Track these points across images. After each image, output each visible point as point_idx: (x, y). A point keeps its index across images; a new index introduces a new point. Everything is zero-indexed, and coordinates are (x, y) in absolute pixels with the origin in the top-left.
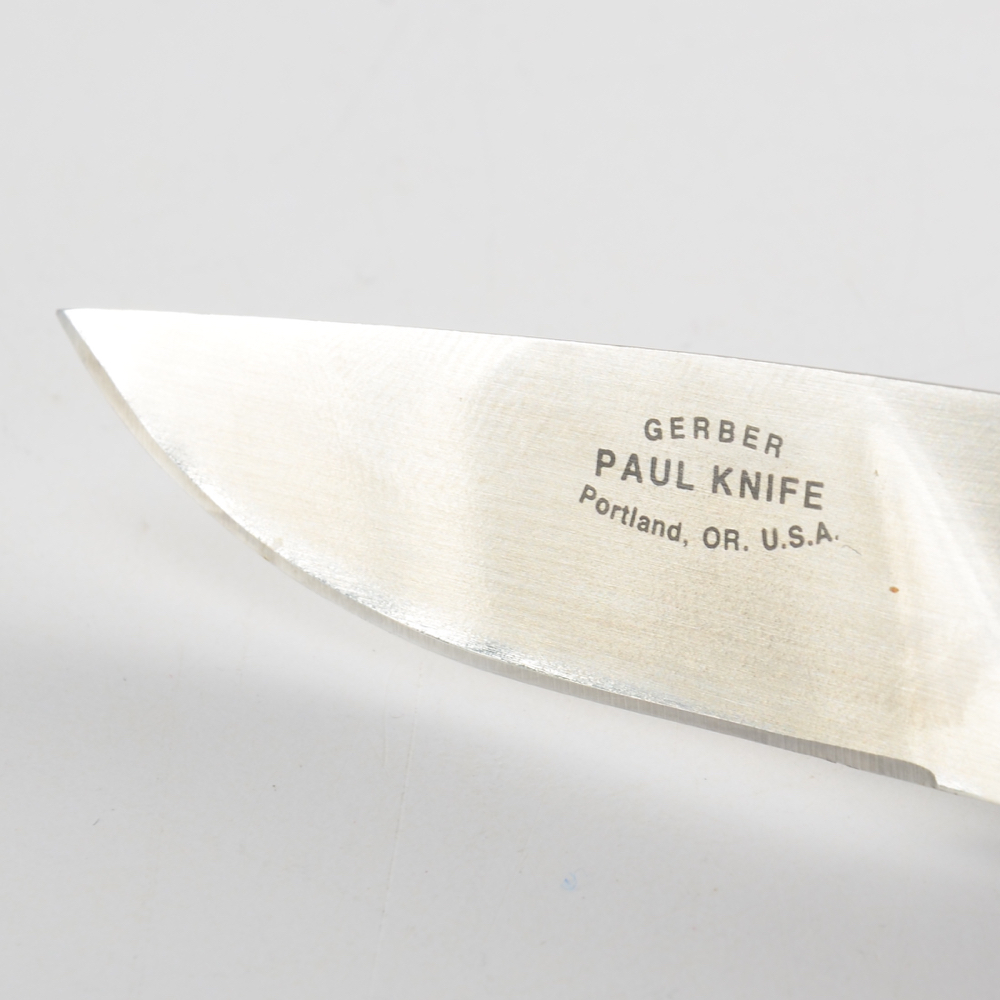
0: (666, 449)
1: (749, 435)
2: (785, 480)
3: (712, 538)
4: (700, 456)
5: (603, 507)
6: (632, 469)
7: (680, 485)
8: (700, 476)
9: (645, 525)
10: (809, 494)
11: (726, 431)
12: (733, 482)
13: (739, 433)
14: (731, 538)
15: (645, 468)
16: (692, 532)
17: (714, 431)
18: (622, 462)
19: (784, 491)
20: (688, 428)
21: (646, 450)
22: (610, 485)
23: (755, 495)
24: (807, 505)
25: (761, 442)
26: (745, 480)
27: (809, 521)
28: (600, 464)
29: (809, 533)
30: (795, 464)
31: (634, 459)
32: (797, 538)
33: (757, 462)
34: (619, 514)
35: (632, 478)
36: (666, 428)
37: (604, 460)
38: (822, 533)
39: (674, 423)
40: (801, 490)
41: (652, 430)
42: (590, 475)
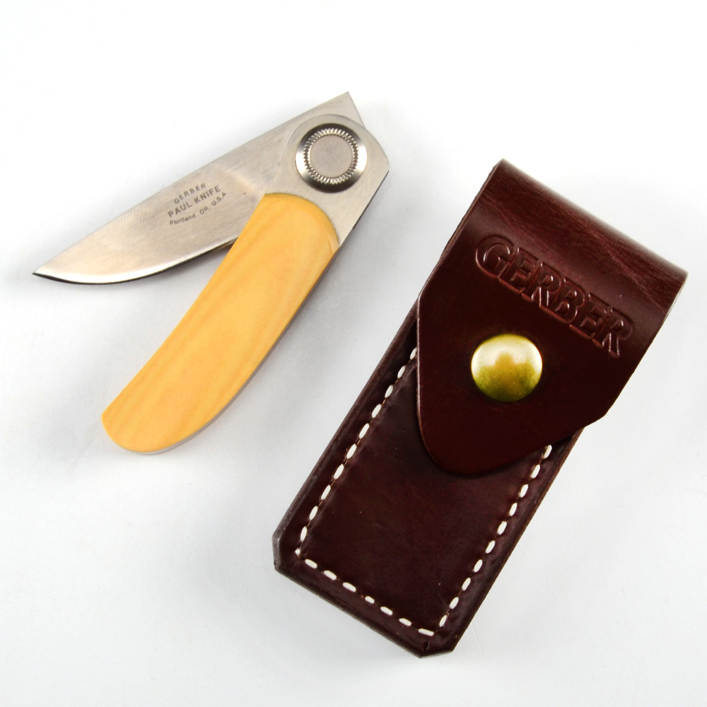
0: (181, 203)
1: (197, 188)
2: (210, 190)
3: (202, 212)
4: (189, 199)
5: (176, 222)
6: (177, 211)
7: (189, 207)
8: (192, 202)
9: (187, 219)
10: (216, 189)
11: (192, 191)
12: (200, 198)
13: (195, 189)
14: (206, 209)
15: (179, 209)
16: (197, 214)
17: (189, 192)
18: (174, 212)
19: (211, 193)
20: (184, 196)
21: (178, 206)
22: (175, 217)
23: (206, 198)
24: (217, 191)
25: (200, 188)
26: (202, 196)
27: (220, 195)
28: (170, 215)
29: (221, 196)
30: (210, 185)
31: (176, 209)
32: (219, 199)
33: (201, 192)
34: (180, 221)
35: (178, 213)
36: (179, 199)
37: (170, 214)
38: (224, 195)
39: (180, 197)
40: (214, 190)
41: (177, 201)
42: (169, 219)
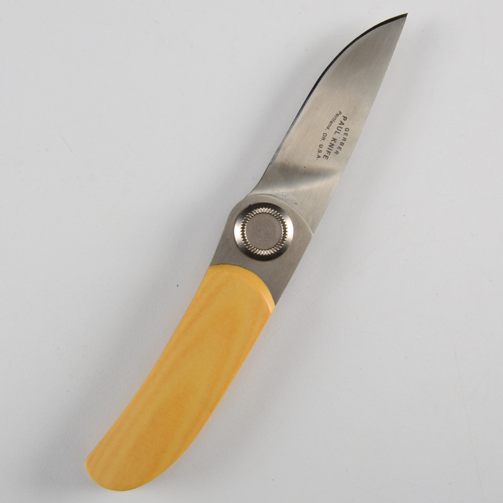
0: (343, 131)
1: (340, 148)
2: (330, 152)
3: (325, 135)
4: (340, 137)
5: (337, 115)
6: (342, 123)
7: (336, 132)
8: (336, 136)
9: (331, 122)
10: (326, 156)
11: (342, 144)
12: (333, 142)
13: (341, 146)
14: (324, 139)
15: (341, 126)
16: (327, 131)
17: (343, 142)
18: (343, 122)
19: (328, 152)
20: (345, 137)
21: (344, 127)
22: (340, 118)
23: (330, 146)
24: (325, 155)
25: (338, 150)
26: (333, 145)
27: (321, 155)
28: (345, 117)
29: (320, 154)
30: (331, 156)
31: (343, 124)
32: (320, 151)
33: (335, 148)
34: (335, 118)
35: (340, 122)
36: (346, 132)
37: (345, 118)
38: (319, 157)
39: (347, 134)
40: (327, 155)
41: (347, 129)
42: (343, 114)
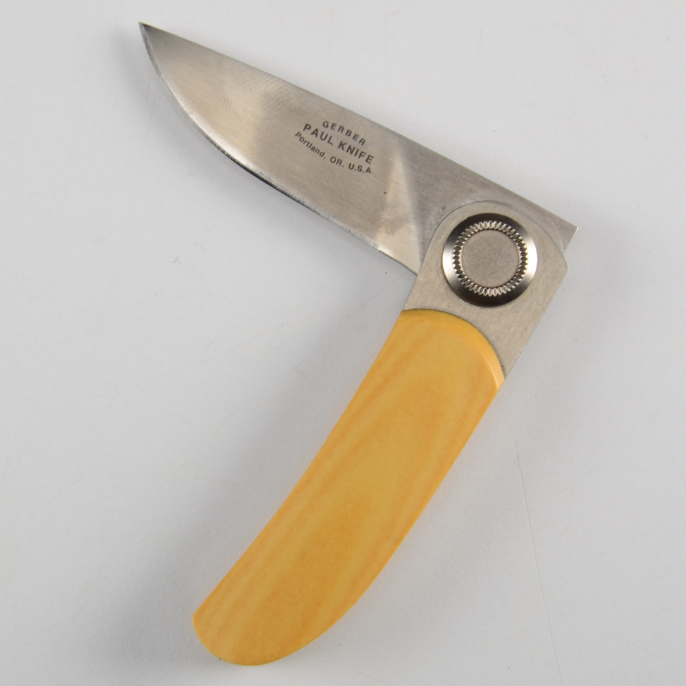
0: (328, 131)
1: (355, 137)
2: (362, 152)
3: (333, 160)
4: (338, 137)
5: (302, 139)
6: (315, 132)
7: (329, 142)
8: (336, 142)
9: (313, 149)
10: (368, 158)
11: (349, 133)
12: (346, 147)
13: (352, 135)
14: (339, 162)
15: (319, 134)
16: (328, 156)
17: (345, 132)
18: (313, 129)
19: (361, 155)
20: (337, 128)
21: (321, 129)
23: (351, 153)
24: (367, 161)
25: (359, 140)
26: (350, 148)
27: (365, 166)
28: (305, 128)
29: (364, 169)
30: (369, 149)
31: (317, 130)
32: (360, 169)
33: (355, 144)
34: (306, 144)
35: (314, 135)
36: (330, 125)
37: (307, 127)
38: (368, 170)
39: (333, 125)
40: (366, 157)
41: (325, 125)
42: (301, 130)
